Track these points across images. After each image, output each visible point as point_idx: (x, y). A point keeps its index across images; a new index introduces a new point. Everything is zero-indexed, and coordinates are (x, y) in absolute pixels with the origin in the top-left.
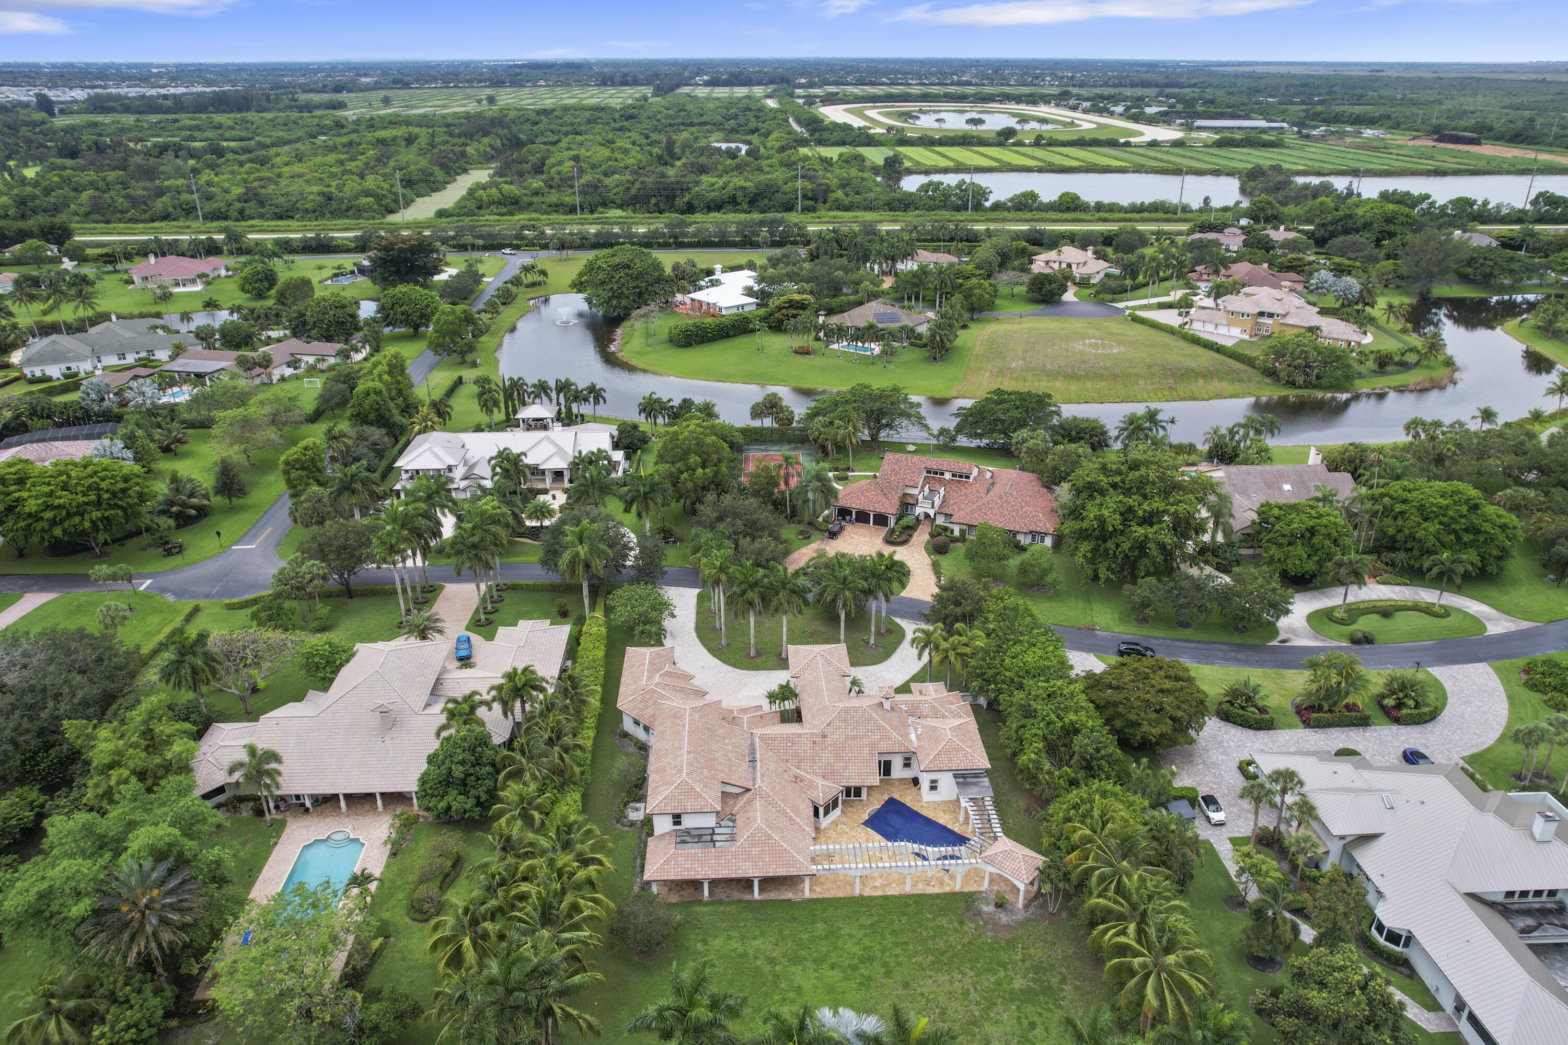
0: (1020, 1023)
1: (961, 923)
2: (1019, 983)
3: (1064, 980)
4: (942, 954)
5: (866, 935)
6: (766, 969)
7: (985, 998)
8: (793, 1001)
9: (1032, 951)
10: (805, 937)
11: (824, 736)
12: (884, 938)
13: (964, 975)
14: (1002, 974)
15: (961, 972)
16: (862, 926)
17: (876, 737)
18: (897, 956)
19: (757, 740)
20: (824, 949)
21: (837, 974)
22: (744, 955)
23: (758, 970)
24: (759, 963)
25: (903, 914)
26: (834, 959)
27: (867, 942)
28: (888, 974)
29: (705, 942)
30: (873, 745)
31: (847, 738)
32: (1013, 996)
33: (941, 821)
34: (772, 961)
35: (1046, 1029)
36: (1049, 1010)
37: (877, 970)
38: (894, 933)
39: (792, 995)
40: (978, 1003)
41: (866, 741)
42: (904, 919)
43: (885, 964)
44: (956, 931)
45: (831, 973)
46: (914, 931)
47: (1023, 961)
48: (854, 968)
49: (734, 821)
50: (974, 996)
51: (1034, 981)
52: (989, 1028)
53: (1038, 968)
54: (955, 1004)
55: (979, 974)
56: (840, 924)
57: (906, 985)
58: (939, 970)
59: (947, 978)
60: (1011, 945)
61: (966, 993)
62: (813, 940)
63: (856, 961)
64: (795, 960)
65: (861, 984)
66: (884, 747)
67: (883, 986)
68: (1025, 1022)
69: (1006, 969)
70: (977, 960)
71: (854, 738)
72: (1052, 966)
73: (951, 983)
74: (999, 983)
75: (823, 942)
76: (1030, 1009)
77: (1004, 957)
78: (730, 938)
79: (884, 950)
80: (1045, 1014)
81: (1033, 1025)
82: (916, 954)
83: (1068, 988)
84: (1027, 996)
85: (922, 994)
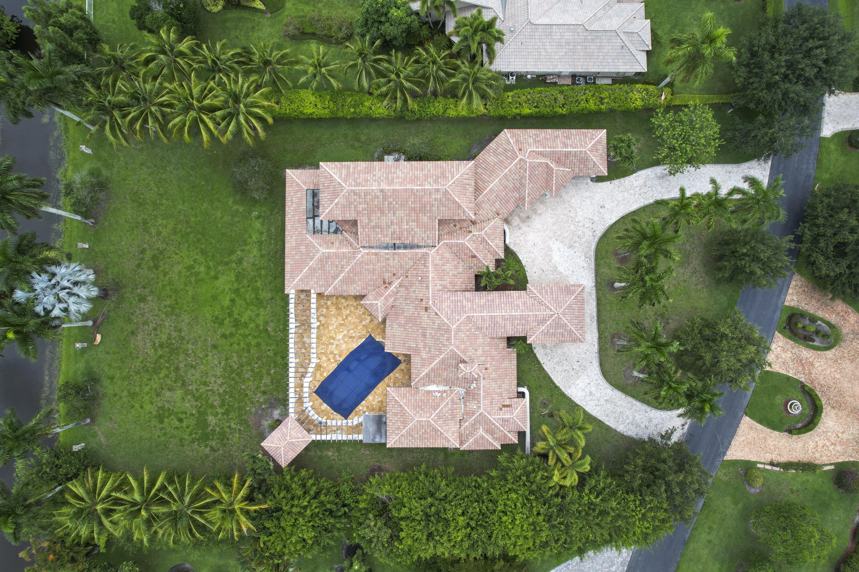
0: (182, 413)
1: (264, 393)
2: (211, 420)
3: (213, 449)
4: (238, 374)
5: (257, 326)
6: (234, 257)
7: (201, 395)
8: (207, 273)
9: (237, 435)
10: (259, 284)
11: (426, 309)
12: (255, 337)
13: (221, 386)
14: (220, 410)
15: (223, 383)
16: (267, 323)
17: (424, 355)
18: (239, 344)
19: (425, 250)
20: (247, 296)
21: (227, 303)
22: (245, 243)
23: (232, 252)
24: (239, 253)
25: (275, 354)
26: (239, 302)
27: (252, 325)
28: (224, 336)
29: (258, 218)
30: (417, 350)
31: (425, 329)
32: (202, 413)
33: (370, 397)
34: (240, 261)
35: (177, 428)
36: (190, 435)
37: (227, 329)
38: (258, 345)
39: (212, 273)
40: (197, 390)
41: (421, 345)
42: (271, 353)
43: (232, 335)
44: (258, 388)
45: (228, 299)
46: (259, 359)
47: (229, 427)
48: (230, 315)
49: (336, 232)
50: (203, 389)
51: (213, 431)
52: (179, 393)
53: (223, 435)
54: (198, 375)
55: (219, 395)
56: (269, 308)
57: (215, 347)
58: (225, 370)
59: (219, 374)
60: (243, 422)
61: (205, 384)
62: (256, 290)
63: (236, 316)
64: (239, 277)
65: (217, 318)
66: (415, 360)
67: (215, 332)
68: (183, 416)
69: (223, 414)
70: (231, 396)
71: (424, 336)
72: (225, 445)
73: (214, 376)
74: (212, 406)
75: (253, 296)
76: (192, 422)
77: (232, 415)
78: (261, 233)
79: (245, 336)
80: (188, 431)
81: (181, 420)
82: (240, 357)
83: (207, 451)
84: (202, 423)
85: (207, 356)
